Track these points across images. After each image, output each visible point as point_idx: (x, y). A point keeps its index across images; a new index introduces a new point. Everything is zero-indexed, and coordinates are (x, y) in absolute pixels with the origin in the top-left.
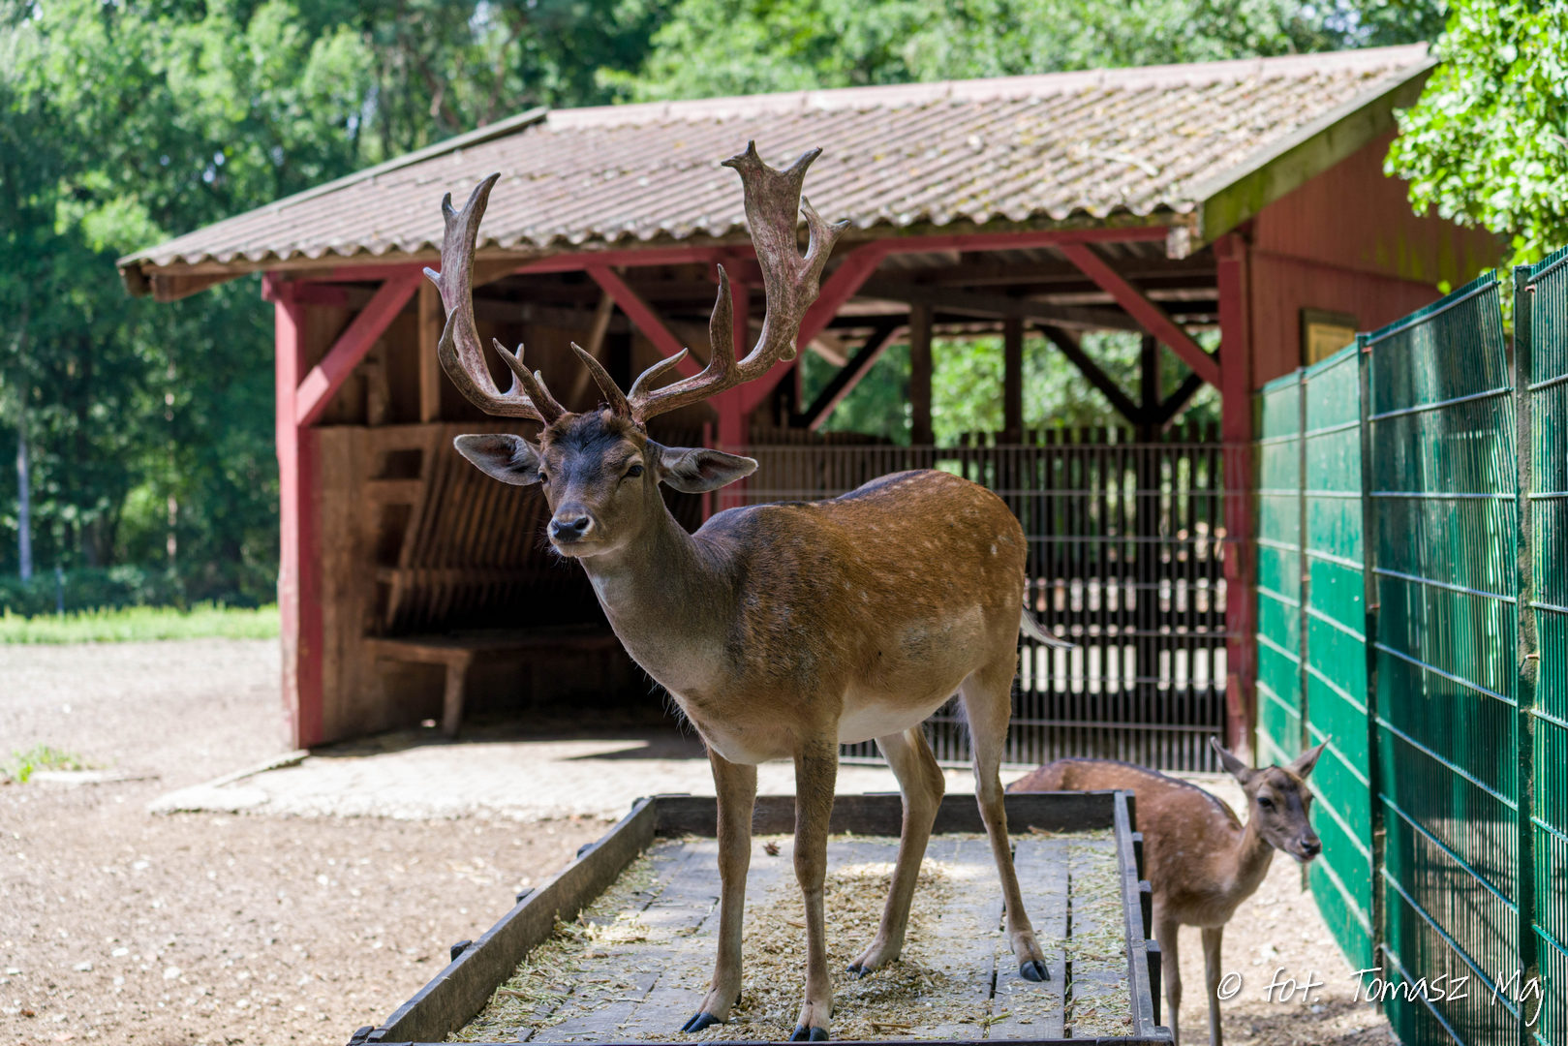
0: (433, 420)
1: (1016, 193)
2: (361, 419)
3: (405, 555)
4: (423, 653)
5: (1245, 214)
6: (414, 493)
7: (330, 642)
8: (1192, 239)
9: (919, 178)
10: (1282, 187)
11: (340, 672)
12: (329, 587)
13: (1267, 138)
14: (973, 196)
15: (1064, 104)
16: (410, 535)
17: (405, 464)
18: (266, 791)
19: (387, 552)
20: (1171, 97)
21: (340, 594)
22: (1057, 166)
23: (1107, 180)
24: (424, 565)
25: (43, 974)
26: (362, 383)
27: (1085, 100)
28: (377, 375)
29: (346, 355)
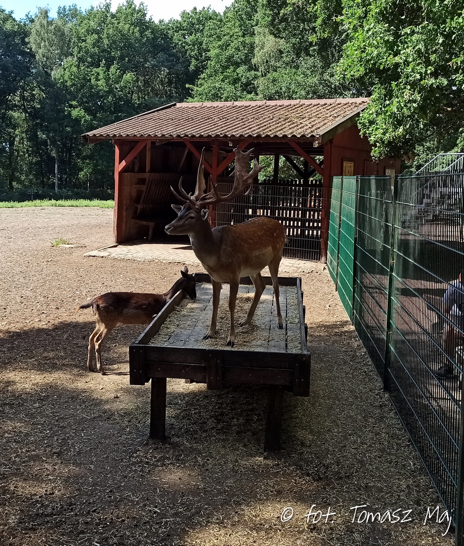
0: (148, 172)
1: (280, 130)
2: (133, 171)
3: (141, 201)
4: (144, 223)
5: (331, 137)
6: (144, 188)
7: (124, 220)
8: (319, 143)
9: (259, 125)
10: (340, 131)
11: (126, 226)
12: (125, 208)
13: (337, 119)
14: (270, 131)
15: (291, 107)
16: (142, 197)
17: (142, 181)
18: (109, 252)
19: (137, 200)
20: (316, 107)
21: (127, 209)
22: (289, 124)
23: (300, 128)
24: (145, 203)
25: (61, 297)
26: (133, 162)
27: (296, 107)
28: (137, 161)
29: (131, 157)
